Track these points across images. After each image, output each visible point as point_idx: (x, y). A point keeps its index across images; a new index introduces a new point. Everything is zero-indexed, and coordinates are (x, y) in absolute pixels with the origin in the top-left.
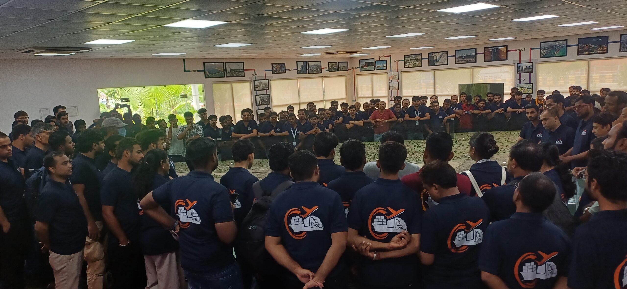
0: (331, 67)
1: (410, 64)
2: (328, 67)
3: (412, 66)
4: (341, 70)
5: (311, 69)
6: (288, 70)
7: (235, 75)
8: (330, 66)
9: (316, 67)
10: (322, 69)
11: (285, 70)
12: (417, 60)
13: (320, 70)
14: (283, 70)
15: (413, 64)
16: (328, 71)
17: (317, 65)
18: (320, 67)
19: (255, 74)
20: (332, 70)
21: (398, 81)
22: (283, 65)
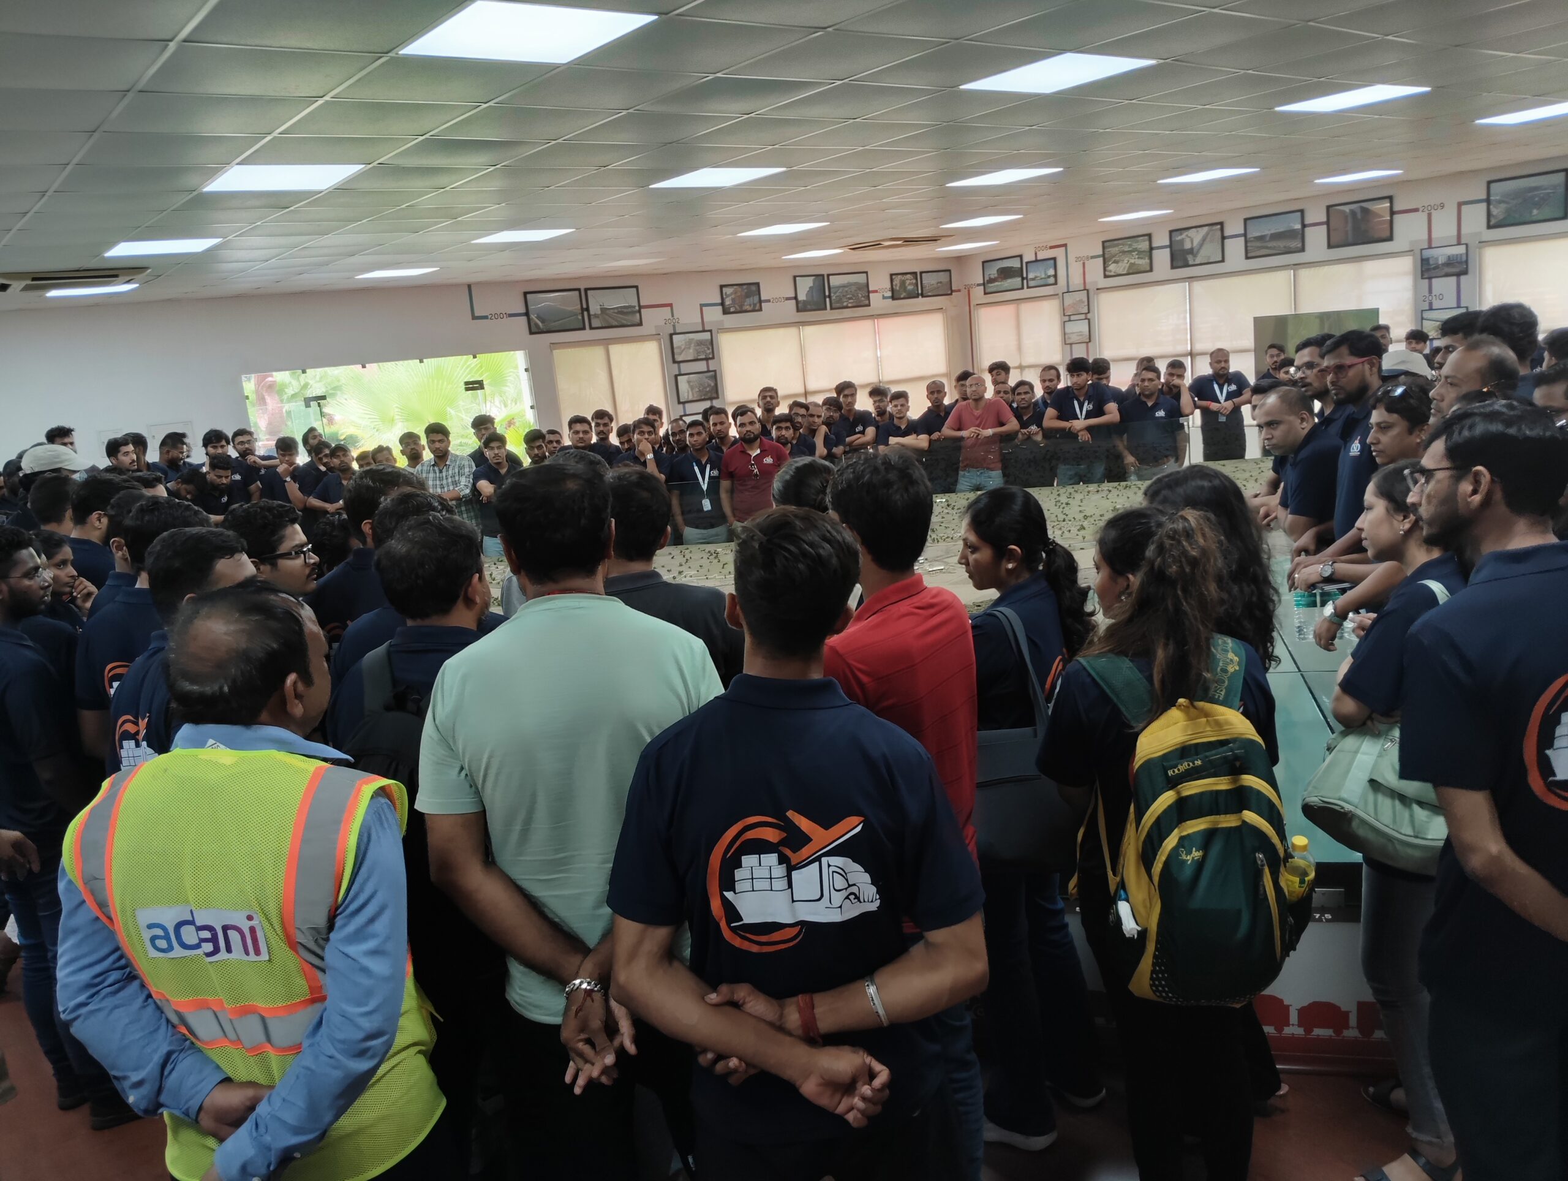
0: (898, 288)
1: (1120, 264)
2: (888, 286)
3: (1125, 272)
4: (930, 294)
5: (838, 294)
6: (768, 301)
7: (614, 323)
8: (894, 283)
9: (853, 288)
10: (871, 295)
11: (760, 301)
12: (1140, 252)
13: (864, 297)
14: (755, 302)
15: (1128, 265)
16: (890, 300)
17: (856, 284)
18: (866, 289)
19: (673, 316)
20: (902, 296)
21: (1089, 316)
22: (754, 288)
